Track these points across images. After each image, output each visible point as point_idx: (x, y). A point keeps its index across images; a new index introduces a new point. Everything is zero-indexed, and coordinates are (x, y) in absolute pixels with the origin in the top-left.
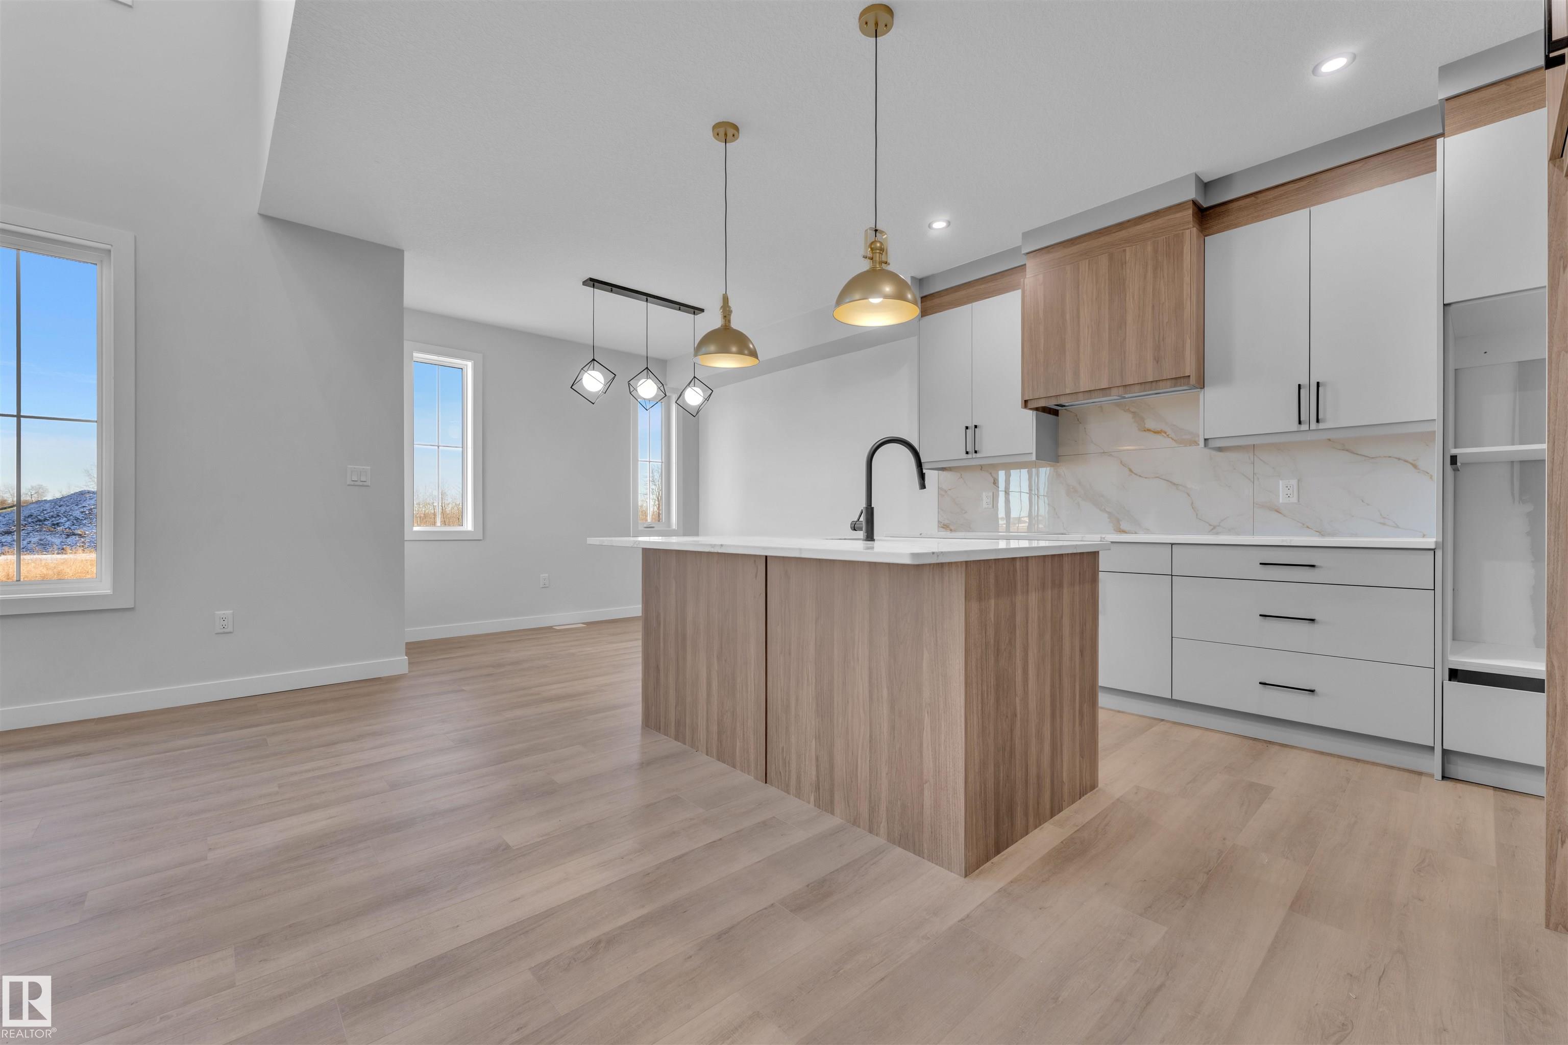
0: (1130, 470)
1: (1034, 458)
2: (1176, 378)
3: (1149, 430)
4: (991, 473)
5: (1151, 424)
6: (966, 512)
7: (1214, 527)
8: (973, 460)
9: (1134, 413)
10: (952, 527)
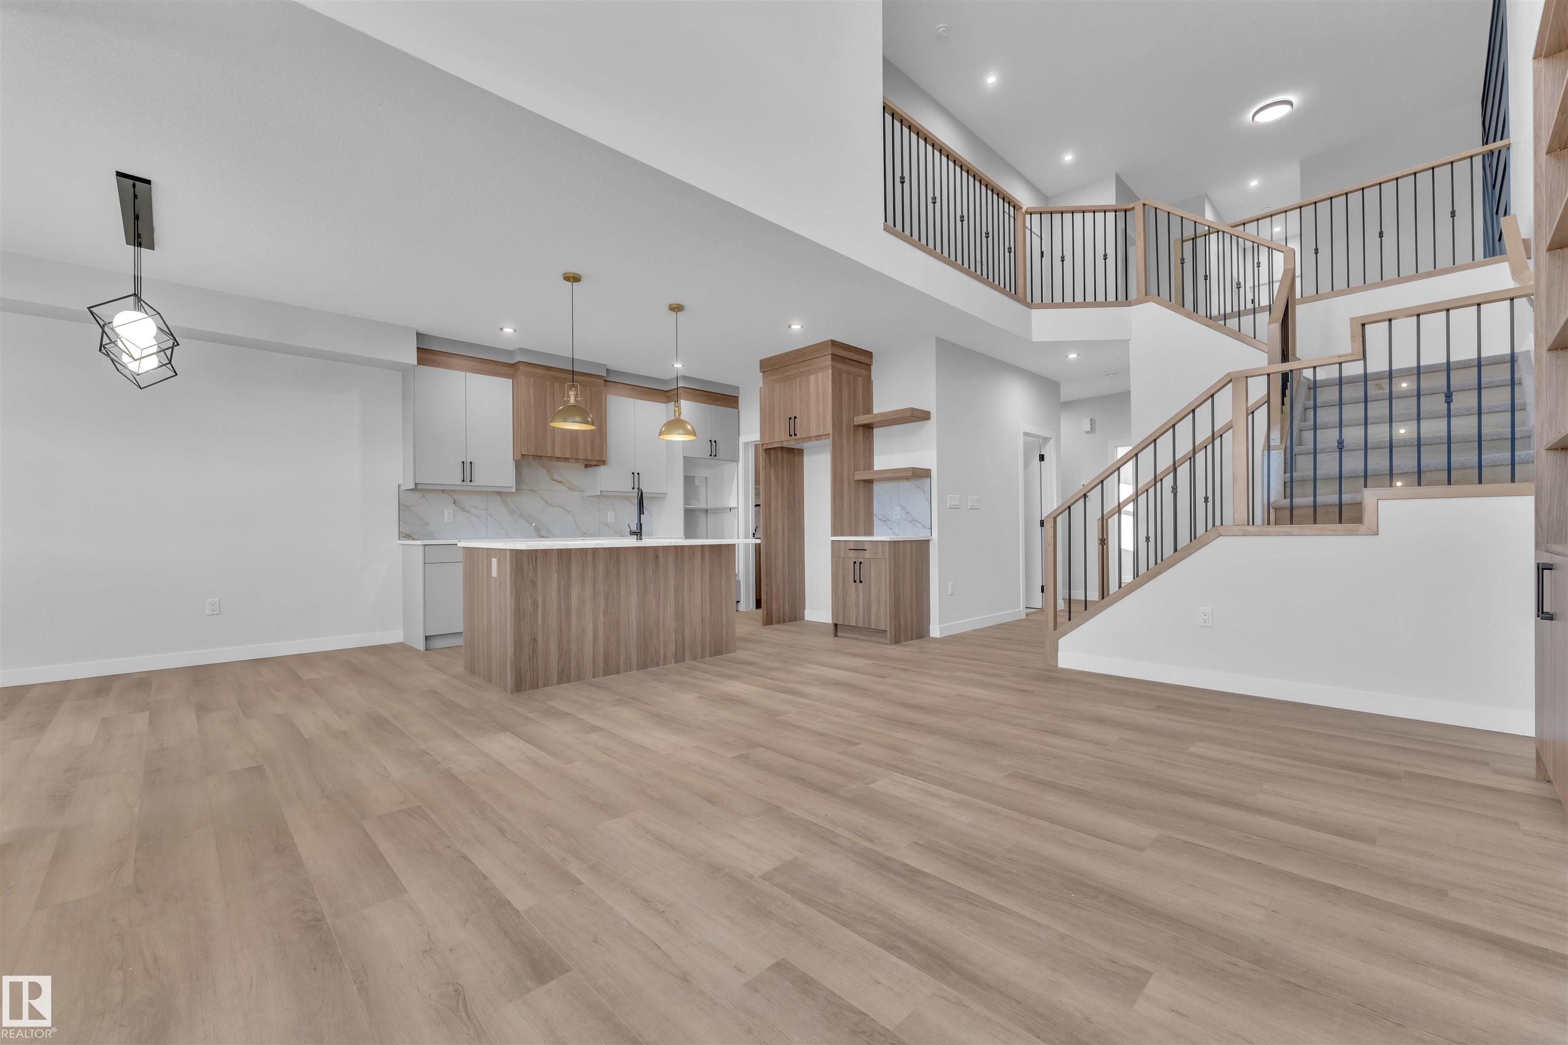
0: (546, 502)
1: (514, 490)
2: (598, 461)
3: (555, 480)
4: (451, 496)
5: (556, 477)
6: (428, 525)
7: (585, 533)
8: (467, 486)
9: (546, 469)
10: (414, 537)
